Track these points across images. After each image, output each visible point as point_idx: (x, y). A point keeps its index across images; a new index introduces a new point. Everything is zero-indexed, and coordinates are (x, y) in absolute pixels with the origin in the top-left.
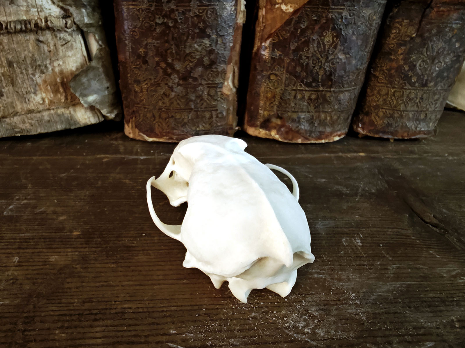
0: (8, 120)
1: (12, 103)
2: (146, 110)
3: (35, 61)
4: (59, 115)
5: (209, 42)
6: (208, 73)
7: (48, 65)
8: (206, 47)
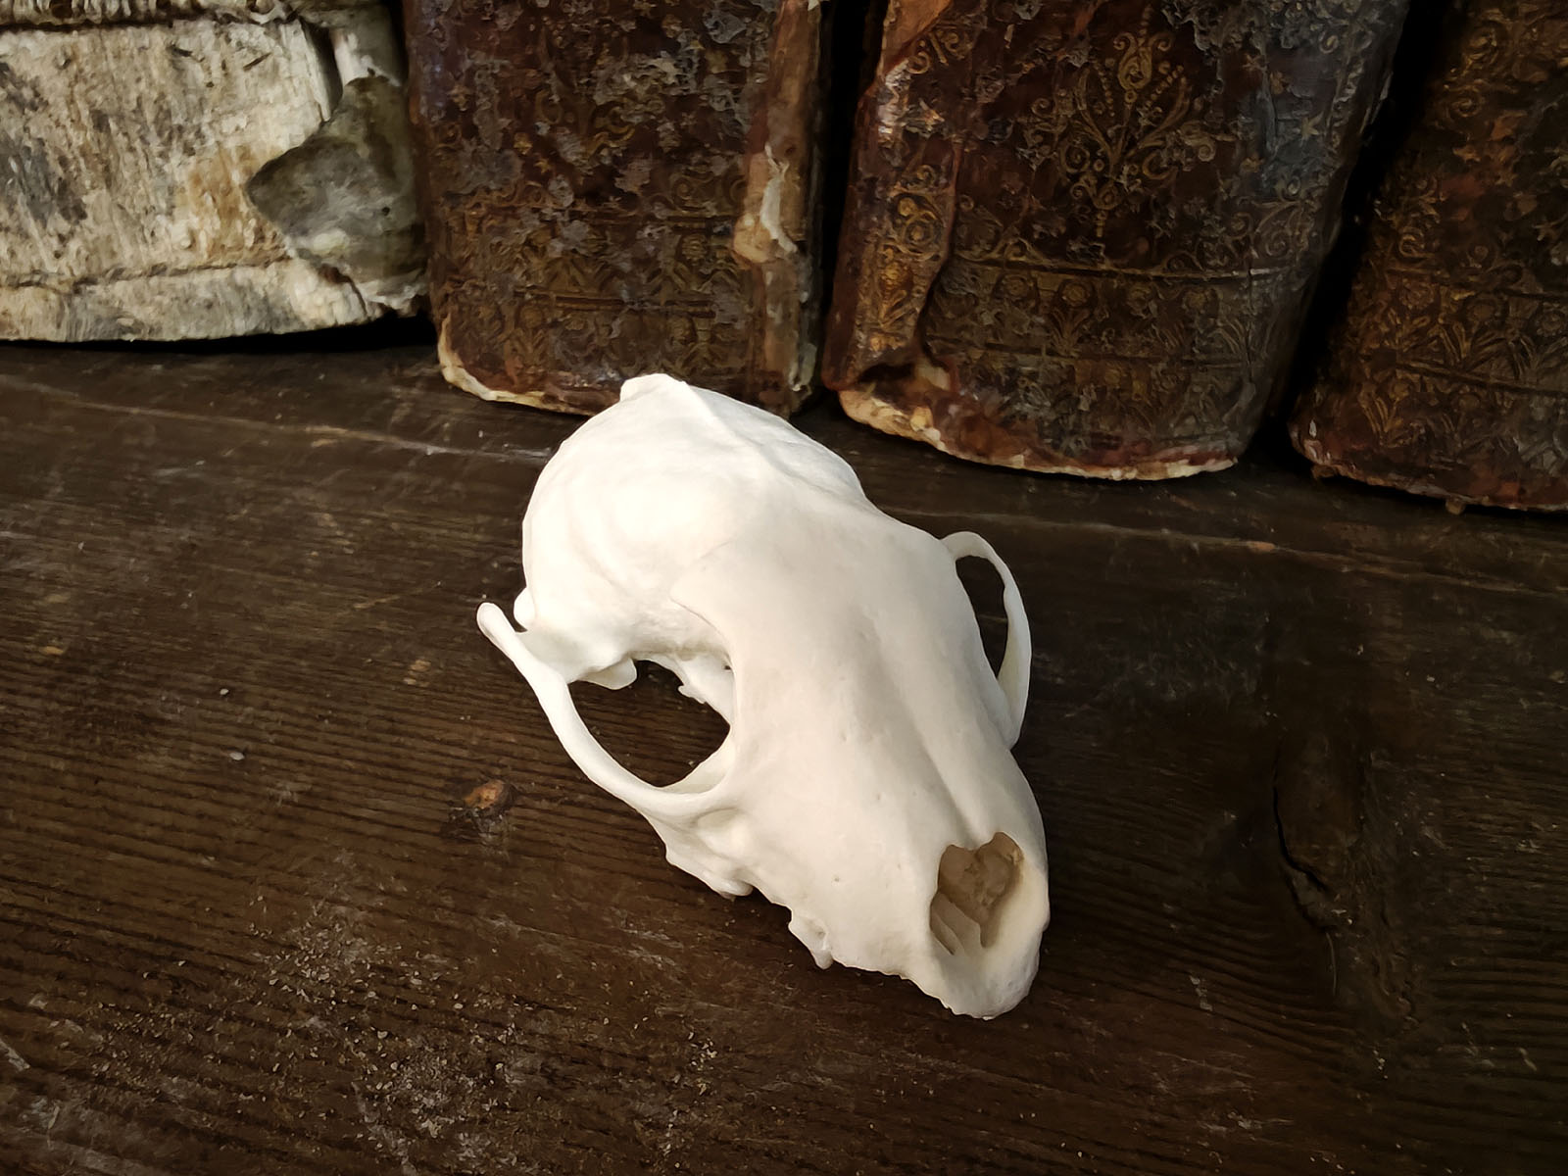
0: (99, 290)
1: (109, 239)
2: (477, 293)
3: (168, 114)
4: (239, 289)
5: (676, 66)
6: (674, 178)
7: (205, 129)
8: (665, 86)
